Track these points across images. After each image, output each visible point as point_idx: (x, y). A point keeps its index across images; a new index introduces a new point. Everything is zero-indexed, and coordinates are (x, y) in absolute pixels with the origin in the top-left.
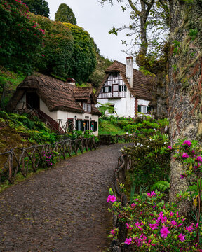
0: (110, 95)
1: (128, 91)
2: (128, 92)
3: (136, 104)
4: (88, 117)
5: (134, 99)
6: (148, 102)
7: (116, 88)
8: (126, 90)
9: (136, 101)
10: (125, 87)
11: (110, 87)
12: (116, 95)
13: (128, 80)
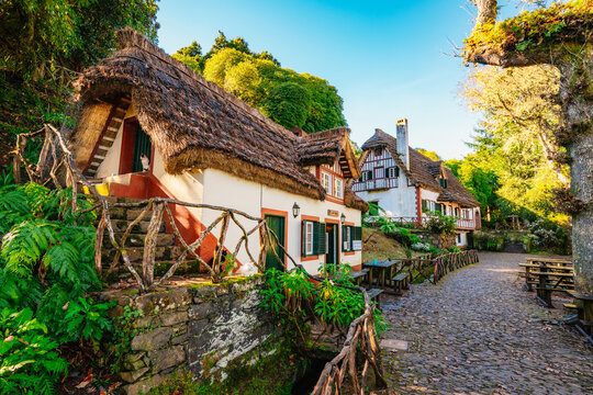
0: (371, 185)
1: (402, 176)
2: (402, 178)
3: (418, 197)
4: (337, 214)
5: (413, 189)
6: (437, 195)
7: (380, 173)
8: (397, 175)
9: (418, 193)
10: (397, 170)
11: (370, 173)
12: (380, 183)
13: (401, 157)
